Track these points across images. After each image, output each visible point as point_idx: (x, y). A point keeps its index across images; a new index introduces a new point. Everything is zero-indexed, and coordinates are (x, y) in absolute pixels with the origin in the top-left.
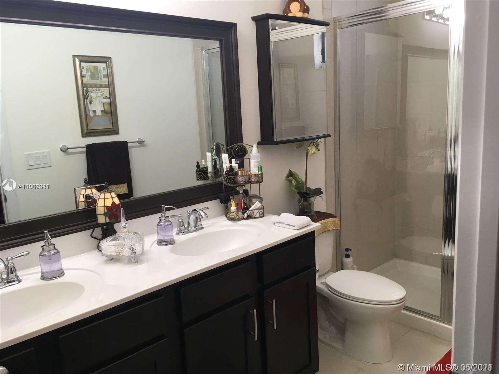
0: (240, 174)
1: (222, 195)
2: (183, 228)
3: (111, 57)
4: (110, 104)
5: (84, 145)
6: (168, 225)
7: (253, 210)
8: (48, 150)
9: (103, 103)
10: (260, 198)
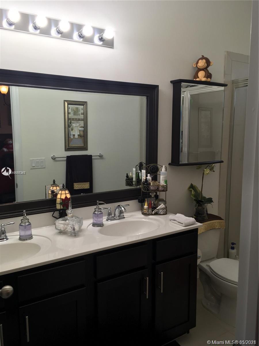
0: (152, 185)
1: (140, 197)
2: (111, 216)
3: (87, 102)
4: (84, 131)
5: (65, 156)
6: (100, 214)
7: (159, 209)
8: (44, 158)
9: (80, 131)
10: (165, 202)
